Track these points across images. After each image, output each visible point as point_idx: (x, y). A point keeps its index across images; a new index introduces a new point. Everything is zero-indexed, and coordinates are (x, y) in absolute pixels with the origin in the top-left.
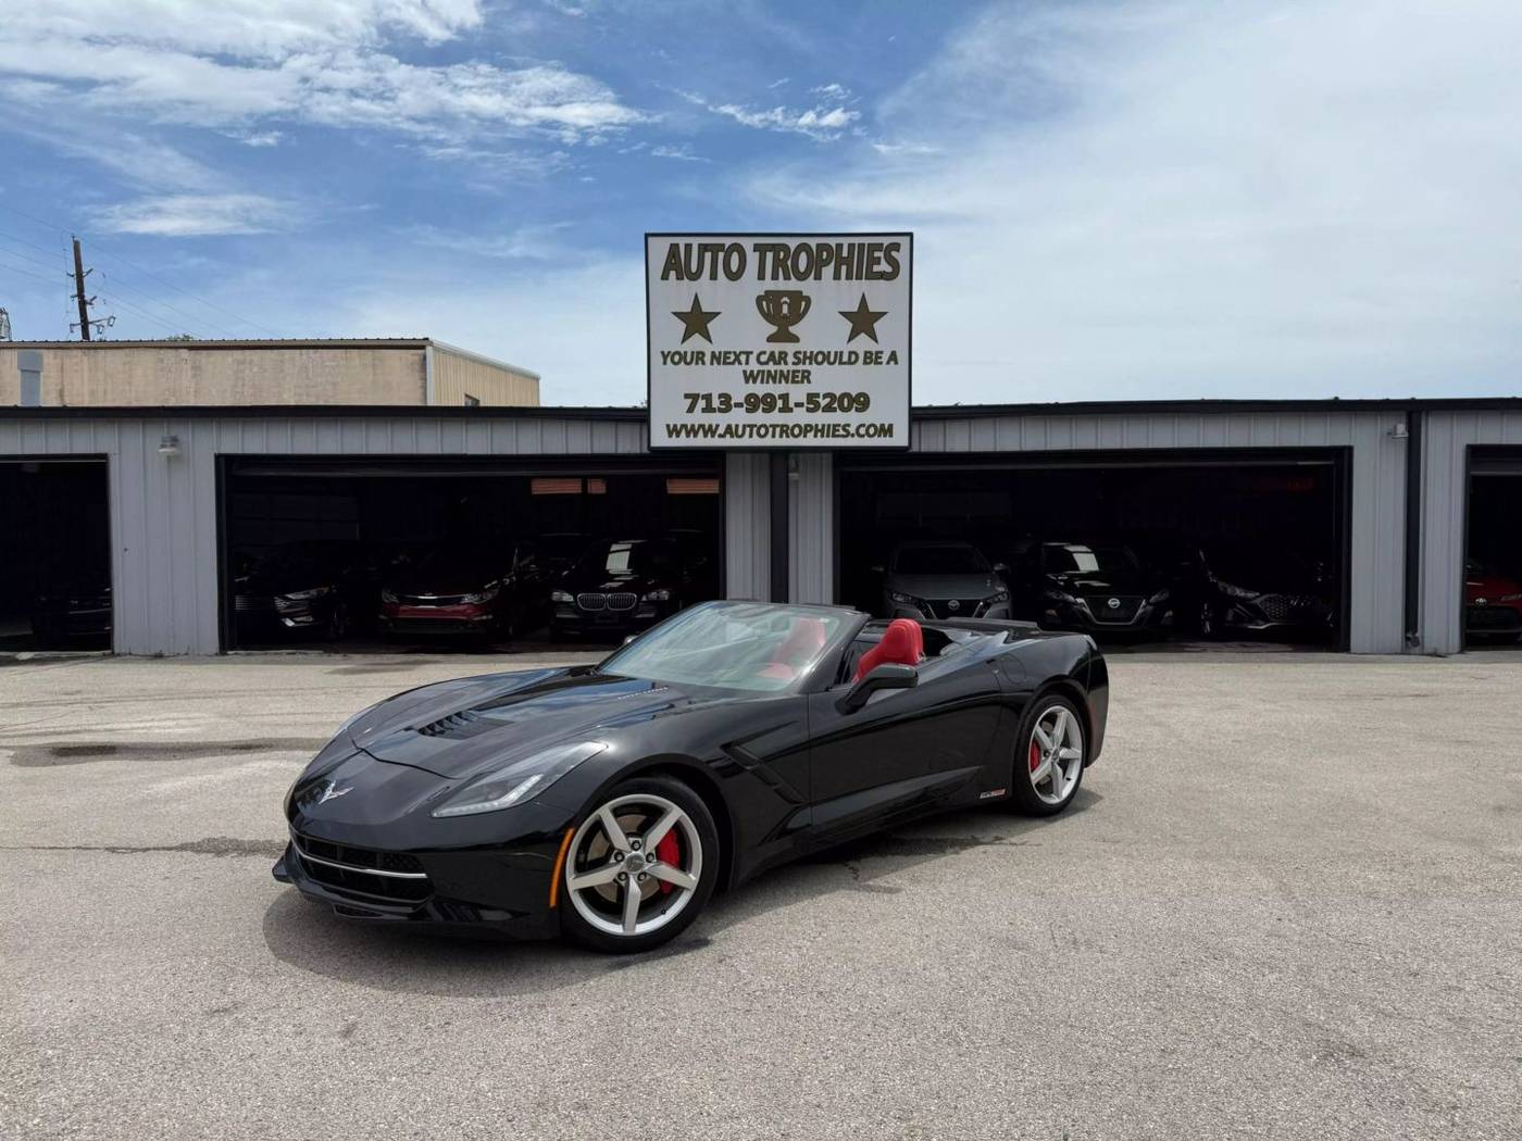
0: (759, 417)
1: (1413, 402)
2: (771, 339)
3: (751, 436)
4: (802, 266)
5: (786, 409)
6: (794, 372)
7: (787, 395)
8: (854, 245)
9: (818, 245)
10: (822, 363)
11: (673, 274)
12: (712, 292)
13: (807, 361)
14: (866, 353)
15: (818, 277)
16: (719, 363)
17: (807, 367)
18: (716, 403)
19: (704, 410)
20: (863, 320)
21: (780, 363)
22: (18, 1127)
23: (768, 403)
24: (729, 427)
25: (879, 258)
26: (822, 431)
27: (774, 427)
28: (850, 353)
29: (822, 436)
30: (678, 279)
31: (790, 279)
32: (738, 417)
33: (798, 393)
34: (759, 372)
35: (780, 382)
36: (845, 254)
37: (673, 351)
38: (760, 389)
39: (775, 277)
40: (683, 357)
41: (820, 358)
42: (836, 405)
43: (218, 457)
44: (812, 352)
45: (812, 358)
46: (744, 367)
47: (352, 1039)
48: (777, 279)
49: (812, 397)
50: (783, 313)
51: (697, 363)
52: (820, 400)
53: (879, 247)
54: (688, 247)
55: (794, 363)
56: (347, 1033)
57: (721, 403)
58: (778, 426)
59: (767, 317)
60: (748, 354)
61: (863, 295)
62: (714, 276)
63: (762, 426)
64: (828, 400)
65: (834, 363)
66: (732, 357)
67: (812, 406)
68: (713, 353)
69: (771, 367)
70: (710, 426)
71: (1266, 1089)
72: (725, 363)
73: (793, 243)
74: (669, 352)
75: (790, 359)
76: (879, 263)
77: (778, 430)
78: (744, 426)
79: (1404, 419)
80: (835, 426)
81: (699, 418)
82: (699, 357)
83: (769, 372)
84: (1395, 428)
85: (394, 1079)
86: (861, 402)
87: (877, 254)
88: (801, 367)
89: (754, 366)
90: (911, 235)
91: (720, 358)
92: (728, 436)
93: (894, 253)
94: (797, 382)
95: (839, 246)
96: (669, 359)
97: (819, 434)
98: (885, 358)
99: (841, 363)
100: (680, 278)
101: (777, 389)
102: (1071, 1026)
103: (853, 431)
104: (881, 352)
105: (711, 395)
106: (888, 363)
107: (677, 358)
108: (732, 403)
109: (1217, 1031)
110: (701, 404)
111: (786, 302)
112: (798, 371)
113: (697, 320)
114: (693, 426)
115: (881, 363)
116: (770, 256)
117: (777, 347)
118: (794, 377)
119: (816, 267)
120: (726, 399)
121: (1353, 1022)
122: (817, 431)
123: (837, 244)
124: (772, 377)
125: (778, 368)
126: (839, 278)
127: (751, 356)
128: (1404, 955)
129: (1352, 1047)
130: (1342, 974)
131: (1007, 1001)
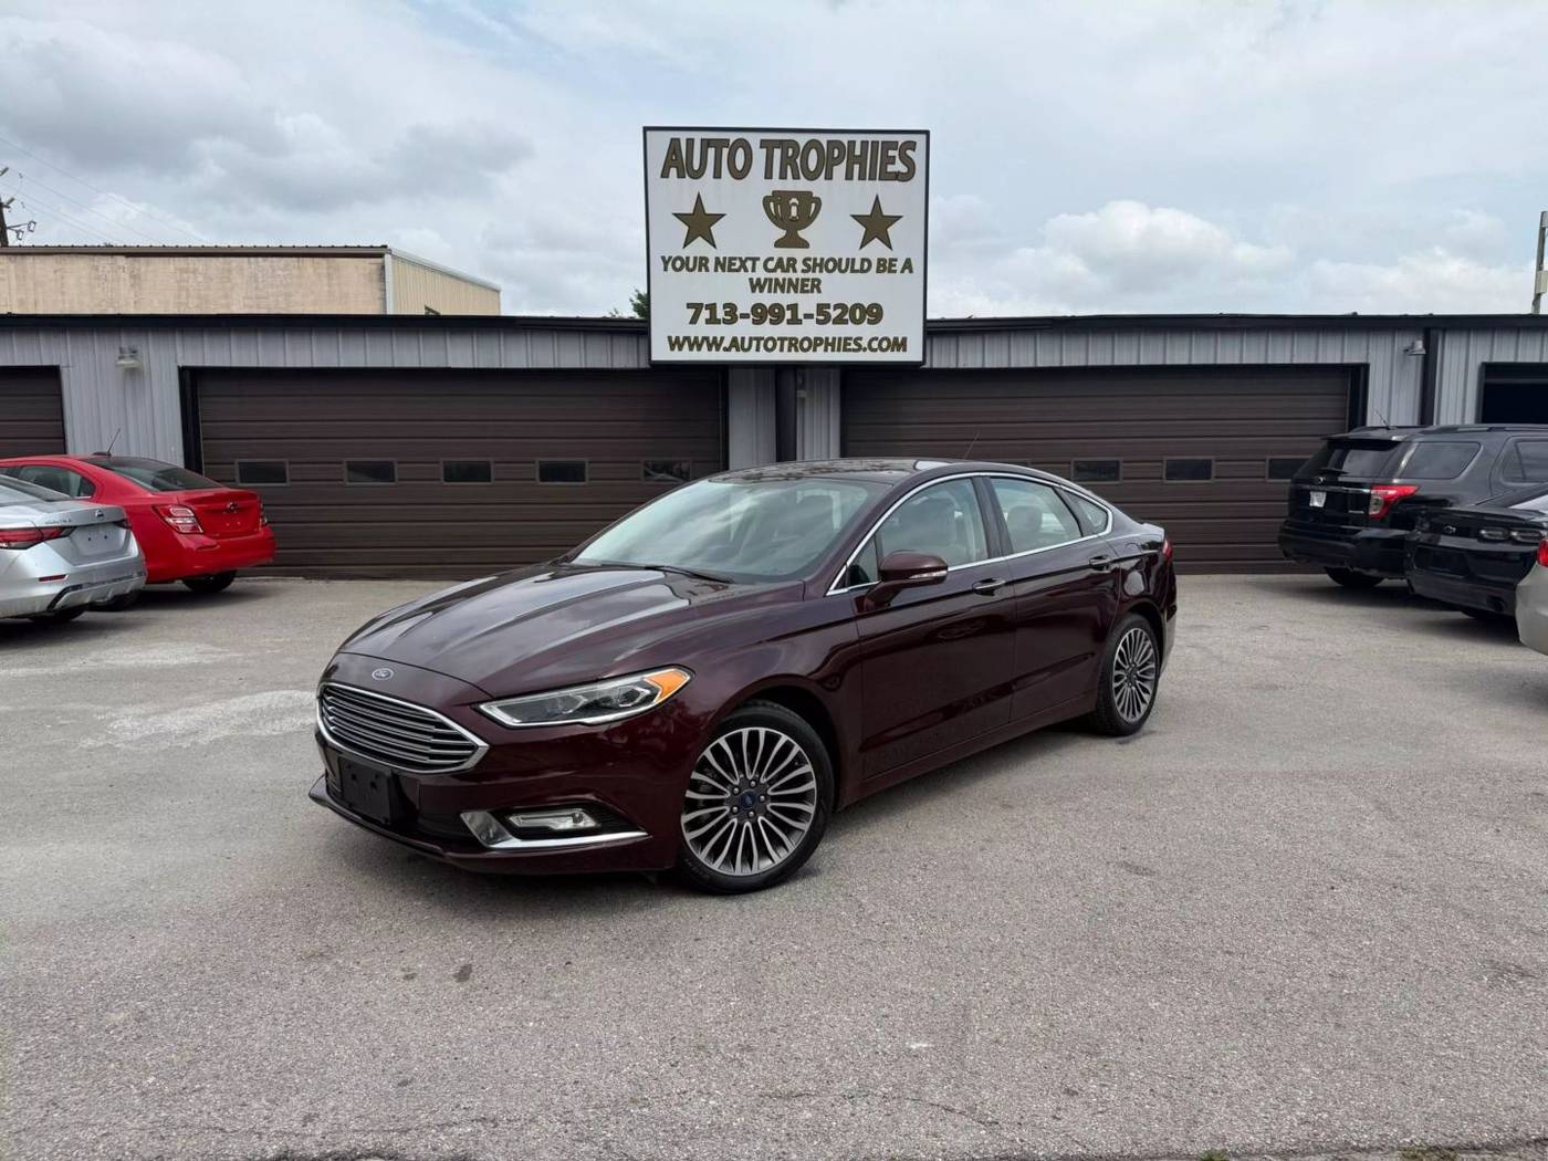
0: (767, 330)
1: (1431, 318)
2: (778, 244)
3: (758, 350)
4: (812, 165)
5: (795, 321)
6: (803, 280)
7: (796, 305)
8: (867, 142)
9: (829, 142)
10: (833, 270)
11: (673, 171)
12: (716, 192)
13: (818, 268)
14: (879, 260)
15: (829, 177)
16: (724, 271)
17: (817, 275)
18: (720, 314)
19: (708, 322)
20: (876, 225)
21: (788, 271)
22: (132, 1086)
23: (775, 314)
24: (734, 340)
25: (894, 157)
26: (833, 345)
27: (782, 339)
28: (863, 260)
29: (833, 350)
30: (678, 177)
31: (799, 178)
32: (744, 329)
33: (807, 303)
34: (766, 280)
35: (788, 291)
36: (858, 152)
37: (674, 256)
38: (767, 299)
39: (783, 176)
40: (685, 263)
41: (831, 265)
42: (847, 317)
43: (182, 371)
44: (822, 259)
45: (822, 265)
46: (750, 274)
47: (470, 983)
48: (786, 178)
49: (822, 308)
50: (791, 215)
51: (700, 270)
52: (831, 311)
53: (893, 145)
54: (690, 142)
55: (803, 271)
56: (463, 976)
57: (726, 314)
58: (786, 339)
59: (777, 220)
60: (755, 260)
61: (877, 198)
62: (717, 175)
63: (771, 339)
64: (839, 311)
65: (845, 271)
66: (738, 263)
67: (822, 318)
68: (717, 259)
69: (779, 275)
70: (715, 338)
71: (1451, 1013)
72: (730, 270)
73: (802, 140)
74: (670, 258)
75: (800, 266)
76: (893, 163)
77: (786, 343)
78: (751, 339)
79: (1421, 336)
80: (846, 339)
81: (702, 329)
82: (702, 263)
83: (777, 280)
84: (1413, 344)
85: (531, 1024)
86: (874, 313)
87: (891, 153)
88: (810, 275)
89: (761, 274)
90: (927, 133)
91: (724, 265)
92: (734, 349)
93: (909, 152)
94: (807, 292)
95: (852, 143)
96: (670, 266)
97: (830, 348)
98: (899, 265)
99: (853, 271)
100: (680, 175)
101: (785, 299)
102: (1228, 952)
103: (865, 345)
104: (896, 260)
105: (715, 304)
106: (902, 272)
107: (678, 264)
108: (738, 313)
109: (1378, 953)
110: (705, 314)
111: (794, 204)
112: (808, 280)
113: (699, 223)
114: (696, 338)
115: (895, 271)
116: (777, 153)
117: (785, 253)
118: (803, 286)
119: (826, 167)
120: (731, 309)
121: (1507, 942)
122: (827, 344)
123: (849, 142)
124: (780, 286)
125: (787, 276)
126: (851, 178)
127: (757, 263)
128: (1529, 872)
129: (1519, 967)
130: (1475, 893)
131: (1151, 928)
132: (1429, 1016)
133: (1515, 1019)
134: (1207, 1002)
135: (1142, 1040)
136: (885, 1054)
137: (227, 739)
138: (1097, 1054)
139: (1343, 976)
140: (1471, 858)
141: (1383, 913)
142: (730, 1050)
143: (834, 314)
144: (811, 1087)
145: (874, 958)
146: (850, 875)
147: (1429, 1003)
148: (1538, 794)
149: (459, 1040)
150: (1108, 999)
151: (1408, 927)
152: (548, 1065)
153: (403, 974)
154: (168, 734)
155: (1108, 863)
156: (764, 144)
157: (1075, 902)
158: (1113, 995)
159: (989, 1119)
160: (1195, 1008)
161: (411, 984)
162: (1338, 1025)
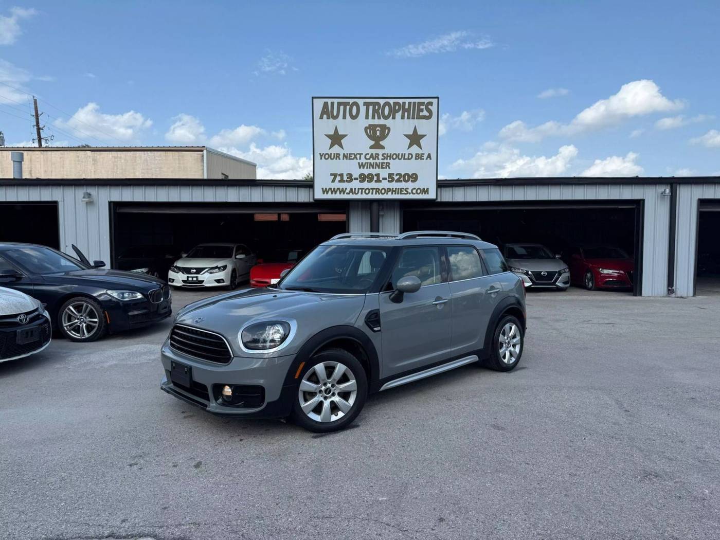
0: (366, 185)
1: (673, 178)
2: (371, 147)
3: (362, 193)
4: (386, 112)
5: (378, 181)
6: (382, 163)
7: (379, 174)
8: (411, 103)
9: (394, 103)
10: (395, 159)
11: (325, 116)
12: (344, 125)
13: (389, 158)
14: (416, 154)
15: (394, 118)
16: (347, 159)
17: (388, 161)
18: (345, 178)
19: (340, 181)
20: (415, 139)
21: (375, 159)
23: (370, 178)
24: (351, 189)
25: (423, 109)
26: (395, 191)
28: (409, 154)
29: (395, 194)
30: (327, 119)
31: (380, 119)
32: (356, 184)
33: (384, 173)
34: (365, 163)
35: (376, 168)
36: (407, 107)
37: (325, 153)
38: (366, 171)
39: (373, 118)
40: (330, 156)
41: (394, 157)
42: (402, 179)
43: (110, 203)
44: (391, 154)
45: (390, 156)
46: (358, 161)
47: (200, 469)
48: (375, 119)
49: (390, 175)
50: (377, 135)
51: (336, 159)
52: (394, 176)
53: (423, 104)
54: (332, 103)
55: (382, 159)
56: (197, 466)
57: (348, 178)
58: (374, 189)
59: (370, 137)
60: (360, 154)
61: (415, 127)
62: (344, 117)
63: (366, 189)
64: (398, 176)
65: (401, 159)
66: (353, 156)
67: (391, 179)
68: (344, 154)
69: (371, 161)
70: (343, 189)
71: (618, 491)
72: (350, 159)
74: (323, 154)
76: (423, 112)
77: (374, 191)
78: (359, 189)
79: (669, 186)
80: (401, 189)
81: (337, 185)
82: (337, 156)
83: (370, 163)
84: (665, 190)
85: (222, 486)
86: (414, 178)
87: (422, 107)
88: (385, 161)
89: (363, 160)
90: (438, 98)
91: (347, 157)
92: (351, 193)
93: (430, 107)
94: (384, 168)
96: (323, 157)
98: (425, 156)
99: (404, 159)
101: (374, 171)
102: (527, 464)
103: (410, 192)
104: (424, 154)
105: (343, 174)
106: (427, 159)
107: (327, 156)
108: (353, 178)
109: (594, 466)
110: (338, 178)
111: (378, 130)
112: (384, 163)
113: (336, 139)
114: (334, 189)
115: (423, 159)
116: (371, 108)
117: (374, 151)
118: (382, 165)
119: (393, 113)
120: (350, 176)
121: (656, 463)
122: (393, 191)
123: (403, 103)
124: (372, 166)
125: (375, 161)
126: (404, 119)
127: (362, 155)
128: (676, 433)
129: (656, 473)
130: (648, 441)
131: (497, 452)
132: (608, 492)
133: (647, 494)
134: (511, 484)
135: (479, 499)
136: (367, 502)
137: (116, 365)
138: (457, 504)
139: (575, 475)
140: (652, 426)
141: (603, 448)
142: (302, 498)
143: (396, 178)
144: (333, 514)
145: (373, 463)
146: (372, 428)
147: (610, 487)
148: (693, 399)
149: (191, 492)
150: (469, 482)
151: (612, 455)
152: (225, 502)
153: (173, 465)
155: (486, 425)
156: (365, 104)
157: (467, 441)
159: (405, 529)
160: (506, 486)
161: (175, 469)
162: (566, 495)
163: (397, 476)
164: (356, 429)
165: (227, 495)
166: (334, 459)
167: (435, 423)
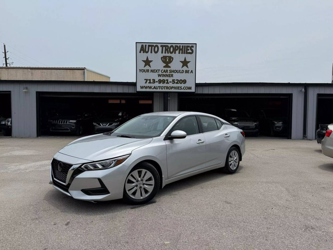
0: (161, 85)
1: (306, 84)
2: (164, 67)
4: (172, 50)
5: (167, 83)
6: (169, 74)
7: (168, 80)
8: (183, 46)
9: (175, 46)
10: (176, 73)
11: (142, 52)
12: (151, 56)
13: (172, 72)
14: (186, 70)
15: (175, 53)
16: (152, 72)
17: (172, 73)
19: (149, 83)
20: (185, 63)
23: (163, 81)
24: (154, 87)
26: (176, 88)
27: (165, 87)
28: (182, 70)
29: (176, 89)
31: (169, 53)
32: (157, 84)
33: (170, 79)
34: (161, 74)
35: (166, 77)
36: (181, 48)
38: (162, 78)
39: (165, 53)
40: (144, 71)
41: (175, 71)
42: (179, 82)
43: (37, 92)
44: (173, 70)
45: (173, 71)
46: (158, 73)
47: (68, 226)
48: (166, 53)
49: (173, 80)
50: (167, 61)
51: (147, 72)
52: (175, 81)
53: (189, 46)
54: (146, 45)
55: (169, 73)
56: (67, 224)
57: (153, 81)
59: (163, 62)
60: (159, 70)
61: (185, 58)
62: (151, 52)
63: (162, 87)
64: (177, 81)
65: (178, 73)
66: (155, 71)
67: (173, 82)
68: (151, 70)
69: (164, 73)
70: (150, 86)
71: (294, 237)
72: (154, 72)
73: (169, 45)
74: (141, 70)
75: (169, 71)
76: (189, 50)
77: (166, 88)
78: (158, 87)
79: (304, 88)
80: (178, 87)
81: (148, 85)
82: (148, 71)
83: (164, 74)
84: (302, 89)
85: (79, 236)
86: (184, 82)
87: (188, 48)
88: (171, 73)
89: (160, 73)
90: (196, 44)
92: (154, 89)
93: (192, 48)
94: (170, 77)
95: (180, 46)
96: (141, 71)
98: (190, 72)
99: (180, 73)
100: (144, 52)
102: (244, 222)
103: (182, 88)
104: (189, 70)
105: (150, 79)
106: (191, 73)
107: (143, 71)
109: (279, 223)
110: (148, 81)
111: (168, 59)
112: (170, 74)
113: (147, 62)
114: (146, 86)
116: (164, 48)
117: (166, 69)
119: (174, 51)
120: (154, 80)
121: (310, 221)
122: (174, 88)
124: (164, 76)
125: (166, 73)
126: (180, 53)
127: (160, 71)
128: (318, 205)
129: (312, 227)
130: (305, 209)
131: (228, 216)
132: (288, 238)
133: (309, 239)
134: (237, 234)
136: (159, 244)
138: (208, 245)
139: (270, 228)
140: (305, 202)
141: (282, 213)
142: (123, 243)
145: (163, 222)
146: (162, 203)
147: (289, 235)
148: (323, 187)
149: (61, 239)
150: (214, 232)
151: (288, 217)
153: (54, 223)
154: (20, 169)
155: (222, 201)
157: (212, 210)
158: (215, 232)
160: (234, 235)
161: (55, 226)
162: (266, 240)
163: (175, 229)
164: (154, 204)
165: (81, 241)
166: (142, 220)
167: (195, 200)
